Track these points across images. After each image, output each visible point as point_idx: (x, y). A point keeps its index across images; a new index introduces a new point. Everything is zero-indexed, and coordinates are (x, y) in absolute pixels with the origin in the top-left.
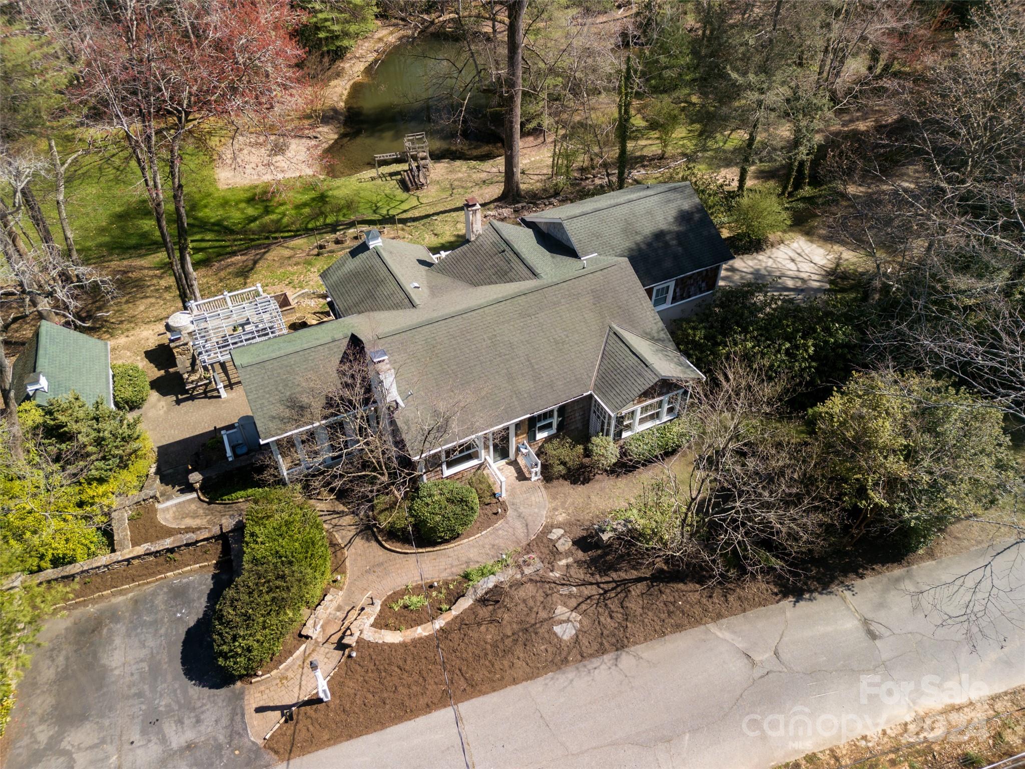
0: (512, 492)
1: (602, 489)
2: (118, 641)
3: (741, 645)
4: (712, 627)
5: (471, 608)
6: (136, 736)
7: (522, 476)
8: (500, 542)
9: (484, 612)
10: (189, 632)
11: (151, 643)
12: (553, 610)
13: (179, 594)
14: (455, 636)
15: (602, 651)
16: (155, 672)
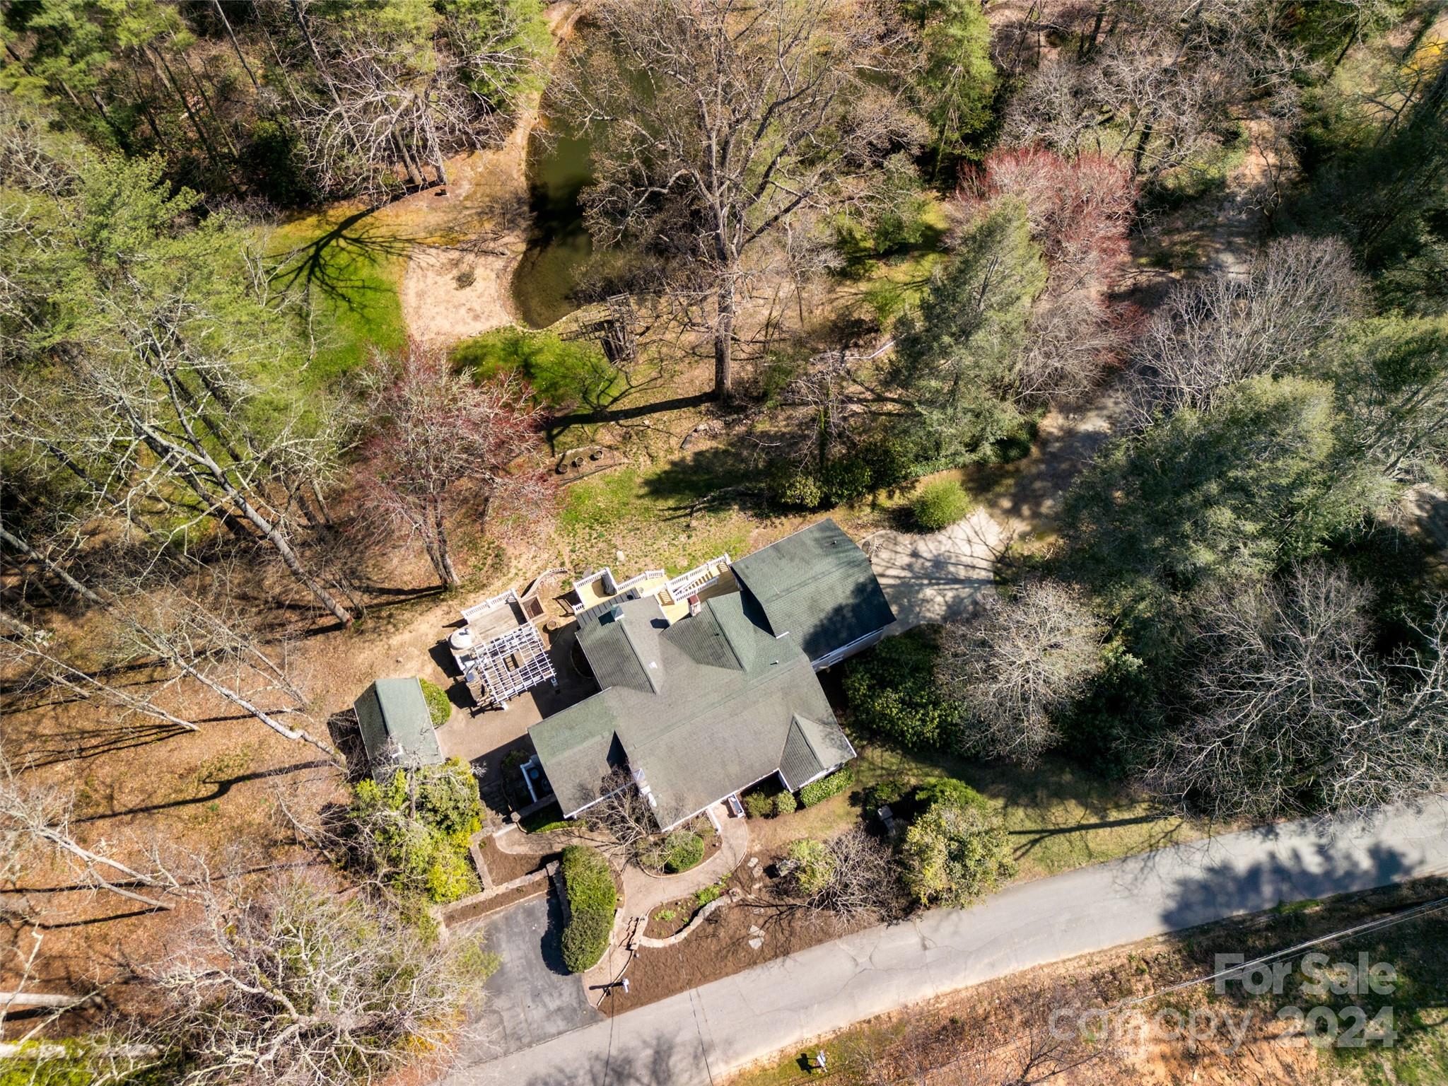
0: (725, 829)
1: (785, 822)
2: (504, 946)
3: (853, 953)
4: (838, 942)
5: (701, 925)
6: (530, 1004)
7: (732, 815)
8: (719, 869)
9: (710, 929)
10: (543, 940)
11: (523, 946)
12: (749, 927)
13: (529, 913)
14: (694, 945)
15: (776, 956)
16: (530, 966)
